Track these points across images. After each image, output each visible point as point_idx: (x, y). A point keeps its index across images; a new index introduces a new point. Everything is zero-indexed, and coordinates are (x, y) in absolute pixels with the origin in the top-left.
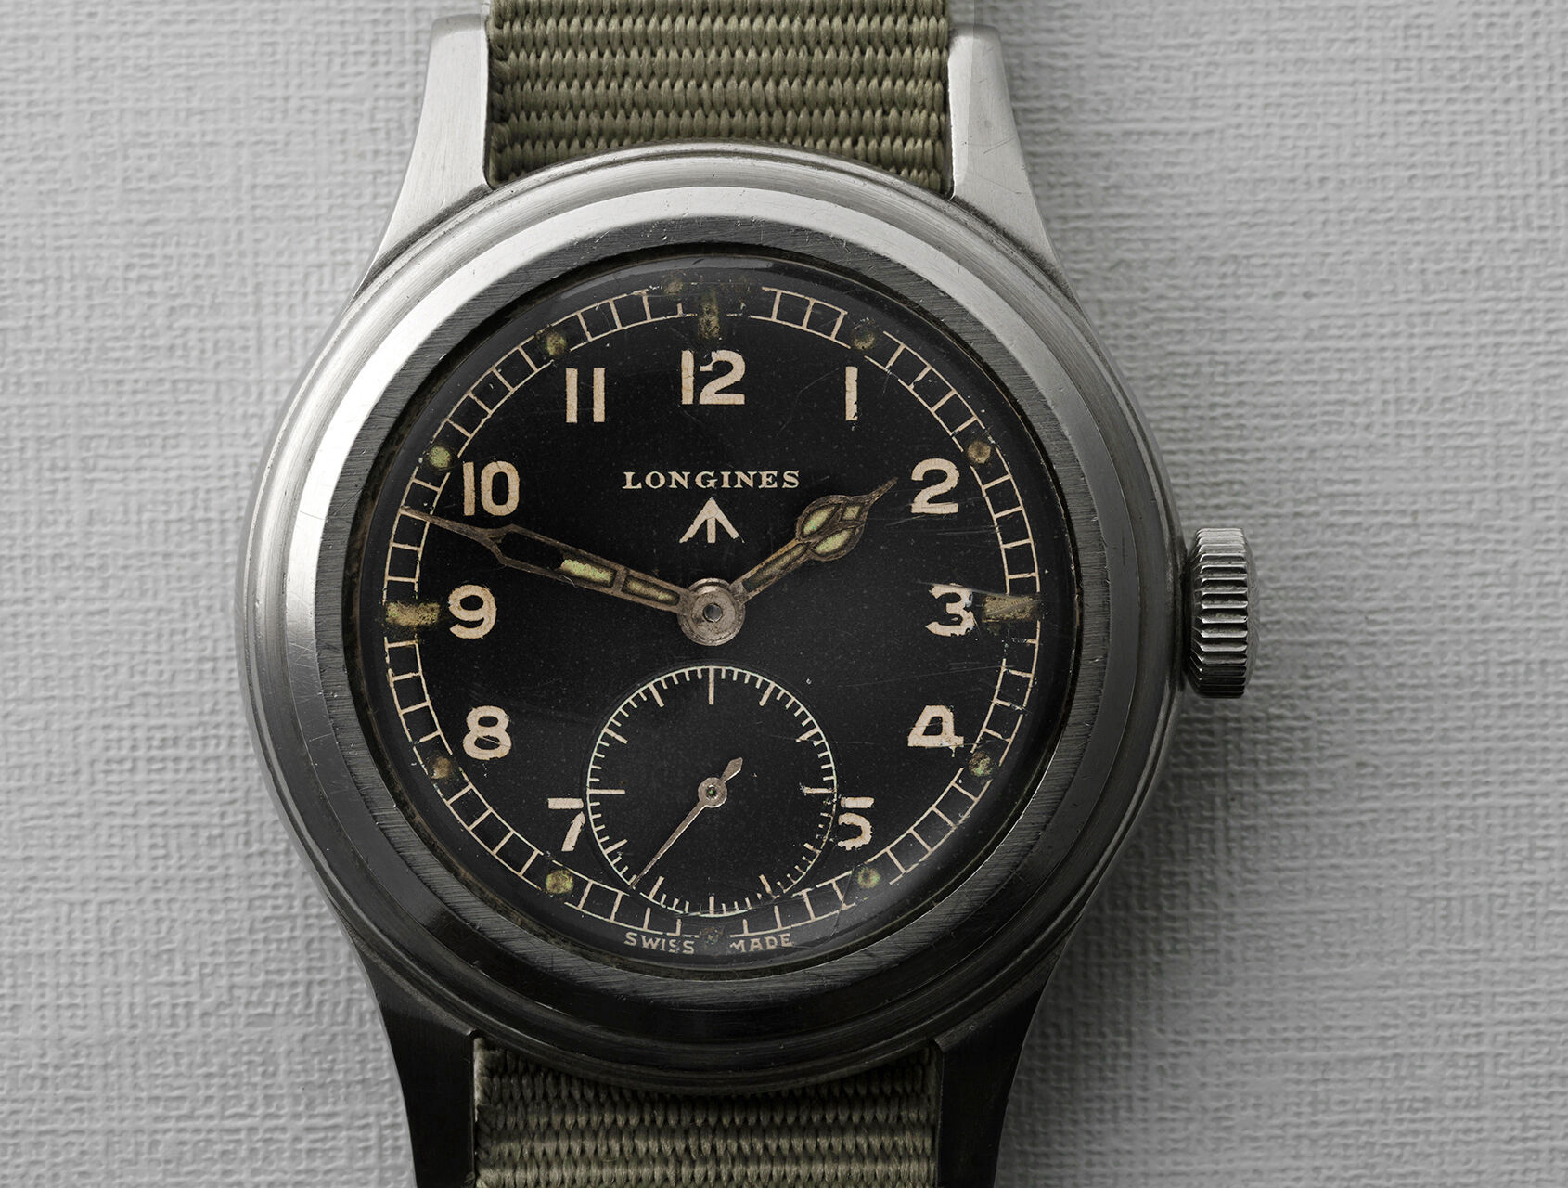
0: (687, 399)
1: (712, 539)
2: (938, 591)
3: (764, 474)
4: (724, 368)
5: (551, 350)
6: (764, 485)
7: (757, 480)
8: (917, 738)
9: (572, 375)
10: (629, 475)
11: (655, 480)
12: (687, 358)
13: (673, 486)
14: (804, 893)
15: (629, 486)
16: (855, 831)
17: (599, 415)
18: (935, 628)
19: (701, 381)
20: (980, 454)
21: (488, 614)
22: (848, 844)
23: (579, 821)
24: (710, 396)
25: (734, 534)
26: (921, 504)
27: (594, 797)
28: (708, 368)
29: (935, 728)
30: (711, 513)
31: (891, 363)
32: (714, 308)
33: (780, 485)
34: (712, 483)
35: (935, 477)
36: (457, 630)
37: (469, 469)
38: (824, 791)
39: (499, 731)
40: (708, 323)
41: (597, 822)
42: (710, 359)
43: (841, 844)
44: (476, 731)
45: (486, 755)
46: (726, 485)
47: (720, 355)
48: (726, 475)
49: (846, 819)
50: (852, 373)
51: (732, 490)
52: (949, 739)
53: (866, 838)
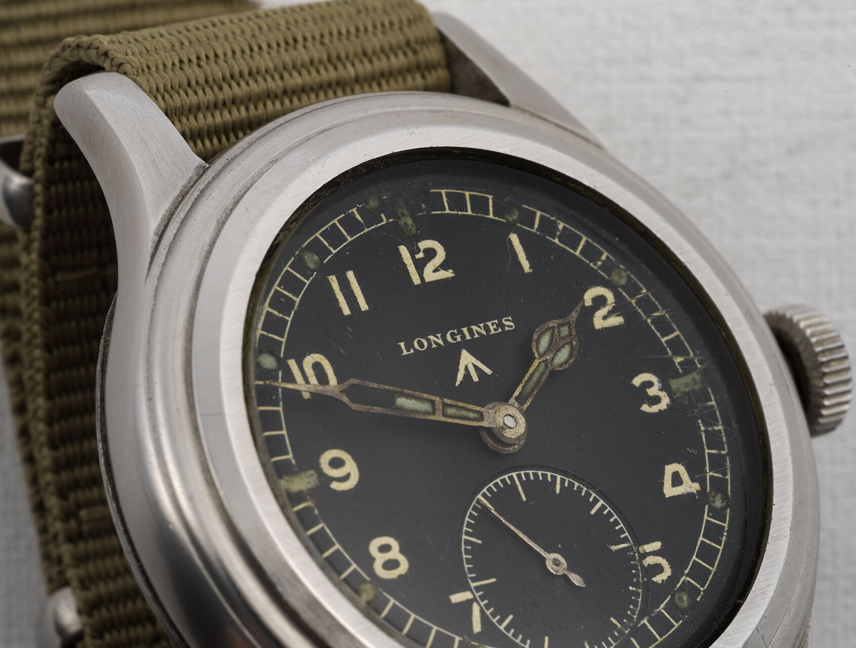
0: (416, 280)
1: (476, 379)
2: (637, 381)
3: (489, 324)
4: (430, 254)
5: (311, 266)
6: (493, 332)
7: (487, 328)
8: (669, 491)
9: (333, 281)
10: (402, 344)
11: (421, 344)
12: (403, 250)
13: (434, 346)
14: (645, 621)
15: (405, 353)
16: (658, 569)
17: (364, 307)
18: (645, 408)
19: (420, 266)
20: (621, 277)
21: (351, 467)
22: (658, 579)
23: (476, 609)
24: (430, 275)
25: (488, 371)
26: (600, 321)
27: (478, 589)
28: (420, 255)
29: (677, 480)
30: (467, 359)
31: (536, 226)
32: (405, 211)
33: (503, 329)
34: (459, 338)
35: (600, 301)
36: (335, 486)
37: (292, 363)
38: (625, 545)
39: (395, 553)
40: (406, 224)
41: (488, 606)
42: (419, 250)
43: (654, 579)
44: (380, 559)
45: (393, 574)
46: (468, 337)
47: (424, 244)
48: (465, 330)
49: (650, 560)
50: (514, 238)
51: (473, 340)
52: (689, 487)
53: (667, 572)
